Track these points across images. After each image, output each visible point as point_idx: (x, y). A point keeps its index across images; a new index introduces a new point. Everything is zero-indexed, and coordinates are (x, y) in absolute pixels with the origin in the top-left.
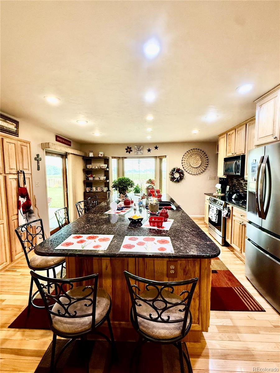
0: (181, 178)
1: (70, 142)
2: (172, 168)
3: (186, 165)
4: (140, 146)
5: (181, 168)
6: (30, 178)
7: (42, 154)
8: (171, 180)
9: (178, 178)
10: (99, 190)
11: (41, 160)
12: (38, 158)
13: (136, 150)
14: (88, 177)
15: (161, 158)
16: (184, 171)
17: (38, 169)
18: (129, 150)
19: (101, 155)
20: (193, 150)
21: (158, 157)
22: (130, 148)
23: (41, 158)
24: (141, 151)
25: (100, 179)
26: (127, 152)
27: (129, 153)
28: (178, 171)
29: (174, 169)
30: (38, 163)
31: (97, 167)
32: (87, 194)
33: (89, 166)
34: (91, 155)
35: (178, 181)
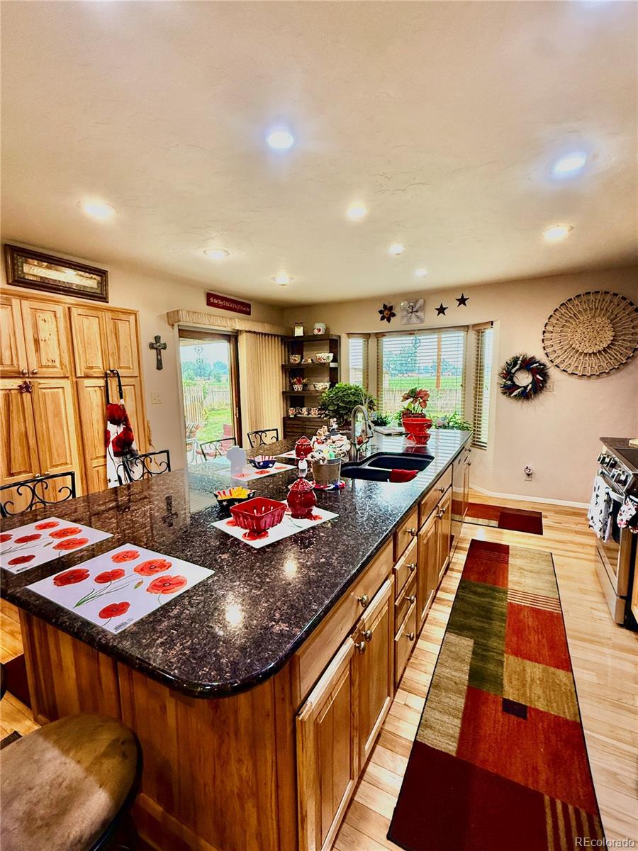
0: (539, 386)
1: (249, 306)
2: (508, 357)
3: (555, 348)
4: (416, 301)
5: (540, 356)
6: (136, 386)
7: (168, 335)
8: (504, 393)
9: (528, 386)
10: (315, 414)
11: (165, 348)
12: (158, 344)
13: (405, 313)
14: (292, 385)
15: (479, 329)
16: (548, 364)
17: (159, 367)
18: (387, 313)
19: (319, 330)
20: (584, 299)
21: (471, 327)
22: (391, 308)
23: (165, 344)
24: (419, 314)
25: (317, 389)
26: (382, 319)
27: (389, 320)
28: (527, 364)
29: (515, 360)
30: (159, 354)
31: (310, 361)
32: (289, 422)
33: (296, 359)
34: (299, 332)
35: (526, 395)
